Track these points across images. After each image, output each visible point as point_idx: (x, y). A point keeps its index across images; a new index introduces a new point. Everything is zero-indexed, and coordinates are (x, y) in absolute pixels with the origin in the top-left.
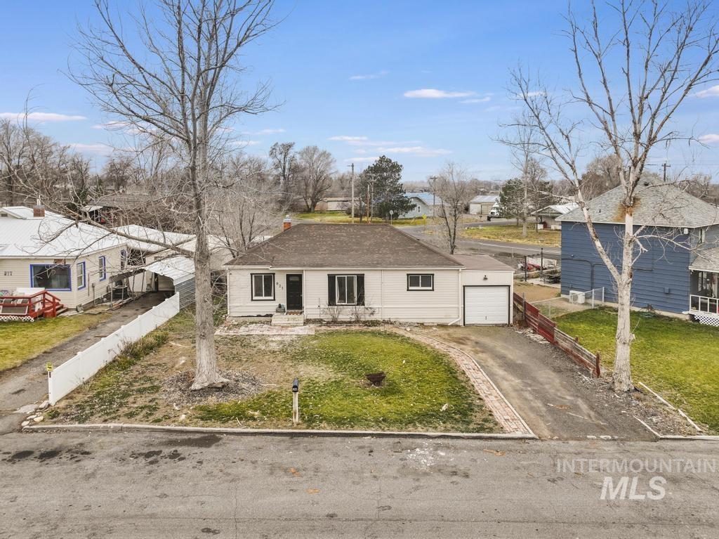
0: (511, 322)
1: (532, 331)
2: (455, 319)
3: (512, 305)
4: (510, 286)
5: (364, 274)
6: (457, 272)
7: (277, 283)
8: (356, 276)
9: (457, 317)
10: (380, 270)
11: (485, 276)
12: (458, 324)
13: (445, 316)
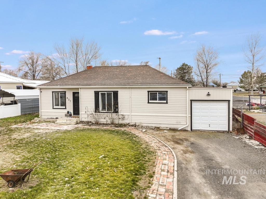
0: (231, 129)
1: (248, 137)
2: (184, 125)
3: (231, 116)
4: (230, 100)
5: (118, 91)
6: (185, 89)
7: (67, 98)
8: (112, 92)
9: (186, 124)
10: (128, 88)
11: (209, 93)
12: (187, 129)
13: (177, 122)
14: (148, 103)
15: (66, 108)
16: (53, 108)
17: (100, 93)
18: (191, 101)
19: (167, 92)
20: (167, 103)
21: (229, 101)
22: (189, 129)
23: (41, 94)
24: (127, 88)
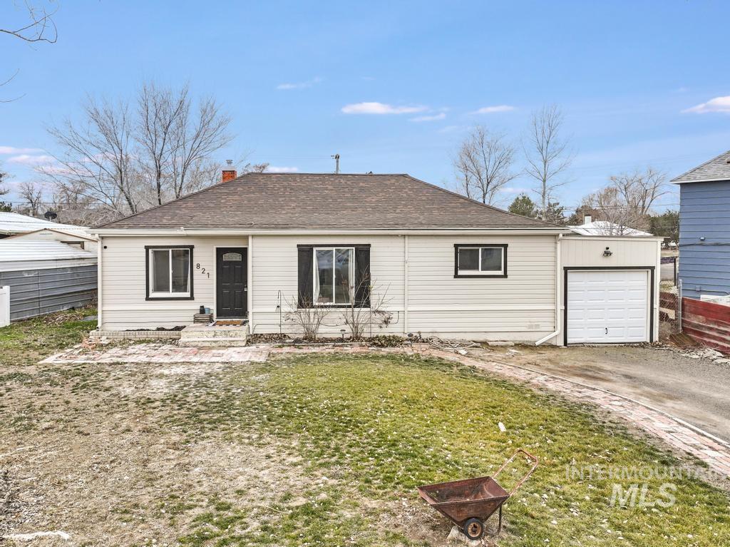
0: (656, 338)
1: (719, 353)
2: (549, 333)
3: (657, 305)
4: (654, 267)
5: (369, 245)
6: (552, 240)
7: (198, 266)
8: (354, 248)
9: (552, 329)
10: (402, 235)
11: (608, 248)
12: (554, 343)
13: (530, 327)
14: (456, 276)
15: (192, 298)
16: (148, 299)
17: (315, 249)
18: (566, 269)
19: (506, 246)
20: (505, 276)
21: (652, 269)
22: (560, 342)
23: (105, 255)
24: (397, 235)
